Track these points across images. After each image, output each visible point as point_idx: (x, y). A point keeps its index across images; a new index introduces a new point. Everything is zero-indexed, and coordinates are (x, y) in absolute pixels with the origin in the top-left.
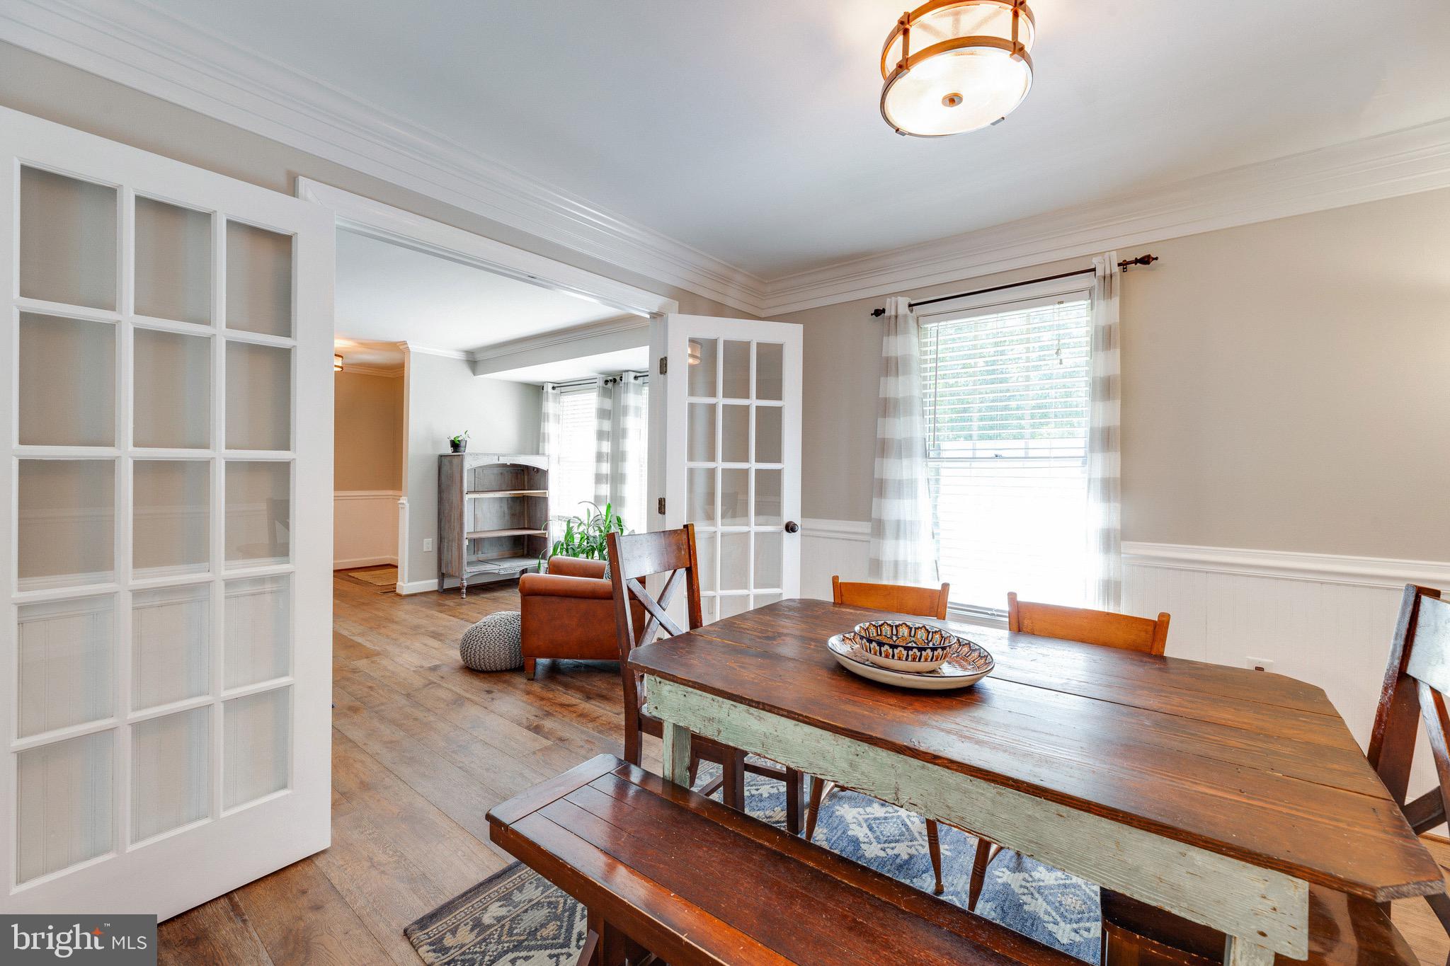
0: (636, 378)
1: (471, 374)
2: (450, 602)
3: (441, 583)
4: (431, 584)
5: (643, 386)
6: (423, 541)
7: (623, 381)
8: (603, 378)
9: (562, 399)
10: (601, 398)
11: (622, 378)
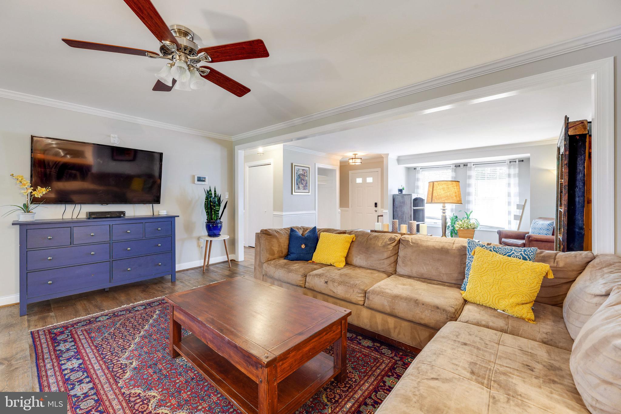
1: (397, 164)
5: (475, 168)
7: (468, 166)
8: (454, 165)
9: (423, 173)
10: (454, 173)
11: (467, 165)
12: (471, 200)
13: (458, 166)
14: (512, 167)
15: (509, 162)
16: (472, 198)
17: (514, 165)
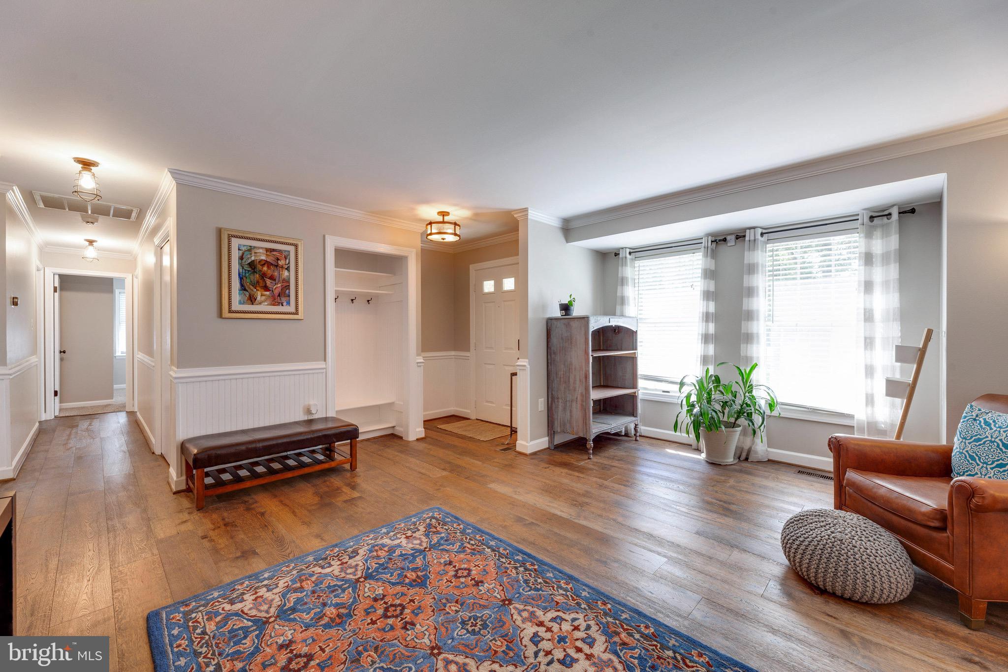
0: (762, 234)
1: (563, 240)
2: (572, 458)
3: (551, 441)
4: (542, 442)
5: (767, 243)
6: (538, 400)
7: (747, 238)
8: (710, 239)
9: (637, 263)
10: (709, 258)
11: (744, 236)
12: (755, 331)
13: (719, 240)
14: (878, 233)
15: (866, 220)
16: (759, 327)
17: (883, 226)
